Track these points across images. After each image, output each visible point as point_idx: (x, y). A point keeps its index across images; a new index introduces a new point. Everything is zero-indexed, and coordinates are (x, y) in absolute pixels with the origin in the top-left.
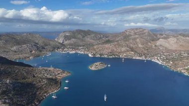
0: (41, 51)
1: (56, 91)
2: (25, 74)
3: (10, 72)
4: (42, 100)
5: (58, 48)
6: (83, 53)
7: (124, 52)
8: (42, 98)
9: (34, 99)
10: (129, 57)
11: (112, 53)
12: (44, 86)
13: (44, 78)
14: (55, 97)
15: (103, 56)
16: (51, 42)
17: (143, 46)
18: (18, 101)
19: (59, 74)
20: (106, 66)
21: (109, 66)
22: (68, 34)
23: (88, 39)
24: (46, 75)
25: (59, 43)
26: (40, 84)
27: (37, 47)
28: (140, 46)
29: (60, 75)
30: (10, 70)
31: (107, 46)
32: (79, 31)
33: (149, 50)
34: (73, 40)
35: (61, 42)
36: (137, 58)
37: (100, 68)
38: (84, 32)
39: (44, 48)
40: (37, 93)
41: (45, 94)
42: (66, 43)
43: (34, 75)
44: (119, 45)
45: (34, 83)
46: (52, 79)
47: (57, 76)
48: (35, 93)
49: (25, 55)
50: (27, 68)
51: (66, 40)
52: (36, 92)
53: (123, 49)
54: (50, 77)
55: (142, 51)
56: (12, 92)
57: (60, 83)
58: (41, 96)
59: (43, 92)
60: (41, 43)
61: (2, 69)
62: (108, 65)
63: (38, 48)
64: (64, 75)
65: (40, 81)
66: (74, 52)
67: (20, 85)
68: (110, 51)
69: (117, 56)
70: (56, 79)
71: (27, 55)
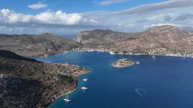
0: (57, 50)
1: (69, 92)
2: (33, 70)
3: (13, 67)
4: (49, 104)
5: (76, 47)
6: (102, 51)
7: (154, 48)
8: (49, 101)
9: (38, 103)
10: (160, 54)
11: (138, 50)
12: (54, 85)
13: (55, 75)
14: (68, 101)
15: (127, 54)
16: (68, 42)
17: (176, 42)
18: (10, 104)
19: (75, 71)
20: (133, 63)
21: (138, 63)
22: (86, 34)
23: (108, 39)
24: (58, 72)
25: (77, 43)
26: (48, 82)
27: (54, 45)
28: (172, 41)
29: (76, 73)
30: (14, 64)
31: (131, 42)
32: (98, 31)
33: (184, 47)
34: (92, 39)
35: (79, 42)
36: (171, 55)
37: (126, 65)
38: (102, 31)
39: (61, 47)
40: (44, 94)
41: (55, 96)
42: (84, 42)
43: (43, 71)
44: (146, 41)
45: (42, 80)
46: (66, 77)
47: (72, 74)
48: (41, 94)
49: (39, 53)
50: (36, 63)
51: (84, 40)
52: (42, 92)
53: (152, 45)
54: (64, 74)
55: (176, 48)
56: (5, 91)
57: (77, 82)
58: (49, 99)
59: (52, 92)
60: (57, 43)
61: (4, 62)
62: (136, 62)
63: (54, 47)
64: (82, 72)
65: (49, 79)
66: (92, 50)
67: (20, 81)
68: (135, 47)
69: (144, 54)
70: (71, 77)
71: (42, 53)
